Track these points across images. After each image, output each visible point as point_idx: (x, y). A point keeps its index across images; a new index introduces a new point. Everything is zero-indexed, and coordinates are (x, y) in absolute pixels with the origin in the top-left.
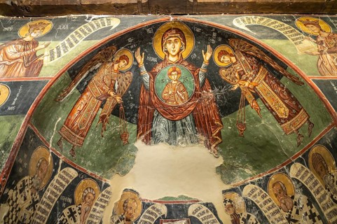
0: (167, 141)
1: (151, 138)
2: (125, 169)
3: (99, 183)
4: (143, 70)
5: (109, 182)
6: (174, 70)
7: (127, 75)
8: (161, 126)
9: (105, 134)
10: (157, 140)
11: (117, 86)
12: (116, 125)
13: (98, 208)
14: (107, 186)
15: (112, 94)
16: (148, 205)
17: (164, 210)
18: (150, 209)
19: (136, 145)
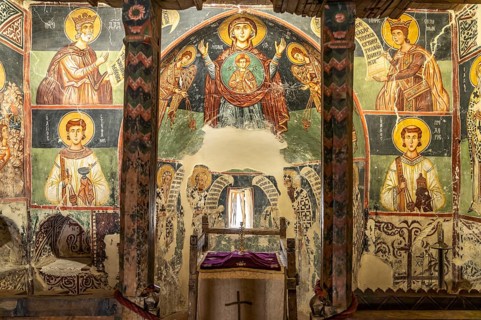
0: (235, 125)
1: (218, 122)
2: (194, 150)
3: (173, 165)
4: (208, 60)
5: (181, 162)
7: (191, 69)
8: (228, 111)
9: (174, 126)
10: (224, 124)
11: (181, 82)
12: (183, 117)
13: (175, 185)
14: (180, 165)
15: (177, 91)
16: (217, 177)
17: (231, 180)
18: (218, 179)
19: (203, 129)
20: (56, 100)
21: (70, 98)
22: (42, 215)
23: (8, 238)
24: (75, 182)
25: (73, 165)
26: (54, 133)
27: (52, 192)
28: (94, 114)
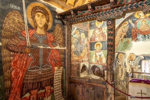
0: (143, 40)
1: (137, 40)
2: (129, 49)
3: (123, 53)
6: (144, 20)
7: (127, 27)
8: (140, 37)
9: (123, 43)
10: (139, 40)
11: (124, 31)
12: (125, 40)
13: (124, 59)
14: (125, 53)
15: (123, 33)
16: (138, 56)
17: (143, 58)
18: (138, 57)
19: (132, 43)
20: (94, 40)
21: (97, 39)
22: (92, 65)
23: (86, 70)
24: (98, 58)
25: (98, 54)
26: (94, 47)
27: (93, 60)
28: (102, 42)
